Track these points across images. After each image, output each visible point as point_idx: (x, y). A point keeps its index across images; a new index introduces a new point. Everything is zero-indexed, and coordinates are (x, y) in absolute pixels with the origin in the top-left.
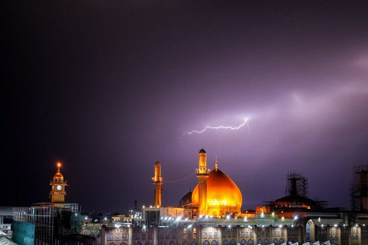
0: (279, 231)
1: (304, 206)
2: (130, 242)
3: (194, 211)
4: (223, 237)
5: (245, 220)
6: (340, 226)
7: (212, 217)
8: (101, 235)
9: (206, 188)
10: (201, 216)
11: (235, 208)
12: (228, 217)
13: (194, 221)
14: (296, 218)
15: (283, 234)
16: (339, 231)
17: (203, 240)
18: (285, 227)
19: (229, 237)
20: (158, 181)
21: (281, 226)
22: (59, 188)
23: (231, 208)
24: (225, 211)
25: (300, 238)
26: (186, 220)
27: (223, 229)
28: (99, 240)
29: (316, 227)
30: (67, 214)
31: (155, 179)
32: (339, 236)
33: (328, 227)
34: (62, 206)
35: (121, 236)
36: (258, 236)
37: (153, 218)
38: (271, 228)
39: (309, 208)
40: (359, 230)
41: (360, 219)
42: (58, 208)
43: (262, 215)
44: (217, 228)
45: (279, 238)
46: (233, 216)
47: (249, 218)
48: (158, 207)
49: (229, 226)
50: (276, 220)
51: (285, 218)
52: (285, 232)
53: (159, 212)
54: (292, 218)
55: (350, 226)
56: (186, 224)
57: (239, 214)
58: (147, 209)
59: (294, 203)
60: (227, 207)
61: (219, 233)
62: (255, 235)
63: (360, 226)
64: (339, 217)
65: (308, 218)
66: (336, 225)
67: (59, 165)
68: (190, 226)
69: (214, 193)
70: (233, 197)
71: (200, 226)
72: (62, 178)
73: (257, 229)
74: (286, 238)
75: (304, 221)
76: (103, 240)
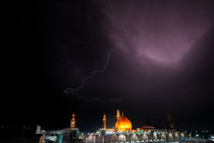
0: (145, 136)
1: (152, 127)
2: (95, 141)
3: (116, 130)
4: (126, 138)
5: (133, 132)
6: (165, 134)
7: (122, 131)
8: (85, 139)
9: (120, 122)
10: (119, 131)
11: (130, 129)
12: (128, 131)
13: (116, 133)
14: (150, 131)
15: (146, 137)
16: (165, 135)
17: (119, 140)
18: (147, 134)
19: (128, 138)
20: (105, 120)
21: (145, 134)
22: (73, 123)
23: (128, 129)
24: (127, 129)
25: (152, 138)
26: (114, 133)
27: (126, 135)
28: (84, 140)
29: (157, 134)
30: (75, 132)
31: (104, 119)
32: (165, 137)
33: (161, 134)
34: (74, 129)
35: (92, 138)
36: (138, 138)
37: (103, 133)
38: (142, 135)
39: (154, 128)
40: (172, 135)
41: (171, 131)
42: (72, 130)
43: (139, 131)
44: (124, 135)
45: (145, 138)
46: (129, 131)
47: (134, 132)
48: (105, 129)
49: (128, 134)
50: (143, 132)
51: (146, 131)
52: (147, 136)
53: (105, 130)
54: (148, 131)
55: (168, 134)
56: (114, 134)
57: (131, 130)
58: (101, 130)
59: (149, 127)
60: (127, 128)
61: (125, 137)
62: (137, 137)
63: (171, 133)
64: (164, 131)
65: (154, 131)
66: (163, 134)
67: (74, 115)
68: (115, 135)
69: (122, 124)
70: (129, 125)
71: (118, 135)
72: (74, 120)
73: (137, 135)
74: (147, 138)
75: (152, 132)
76: (85, 140)
